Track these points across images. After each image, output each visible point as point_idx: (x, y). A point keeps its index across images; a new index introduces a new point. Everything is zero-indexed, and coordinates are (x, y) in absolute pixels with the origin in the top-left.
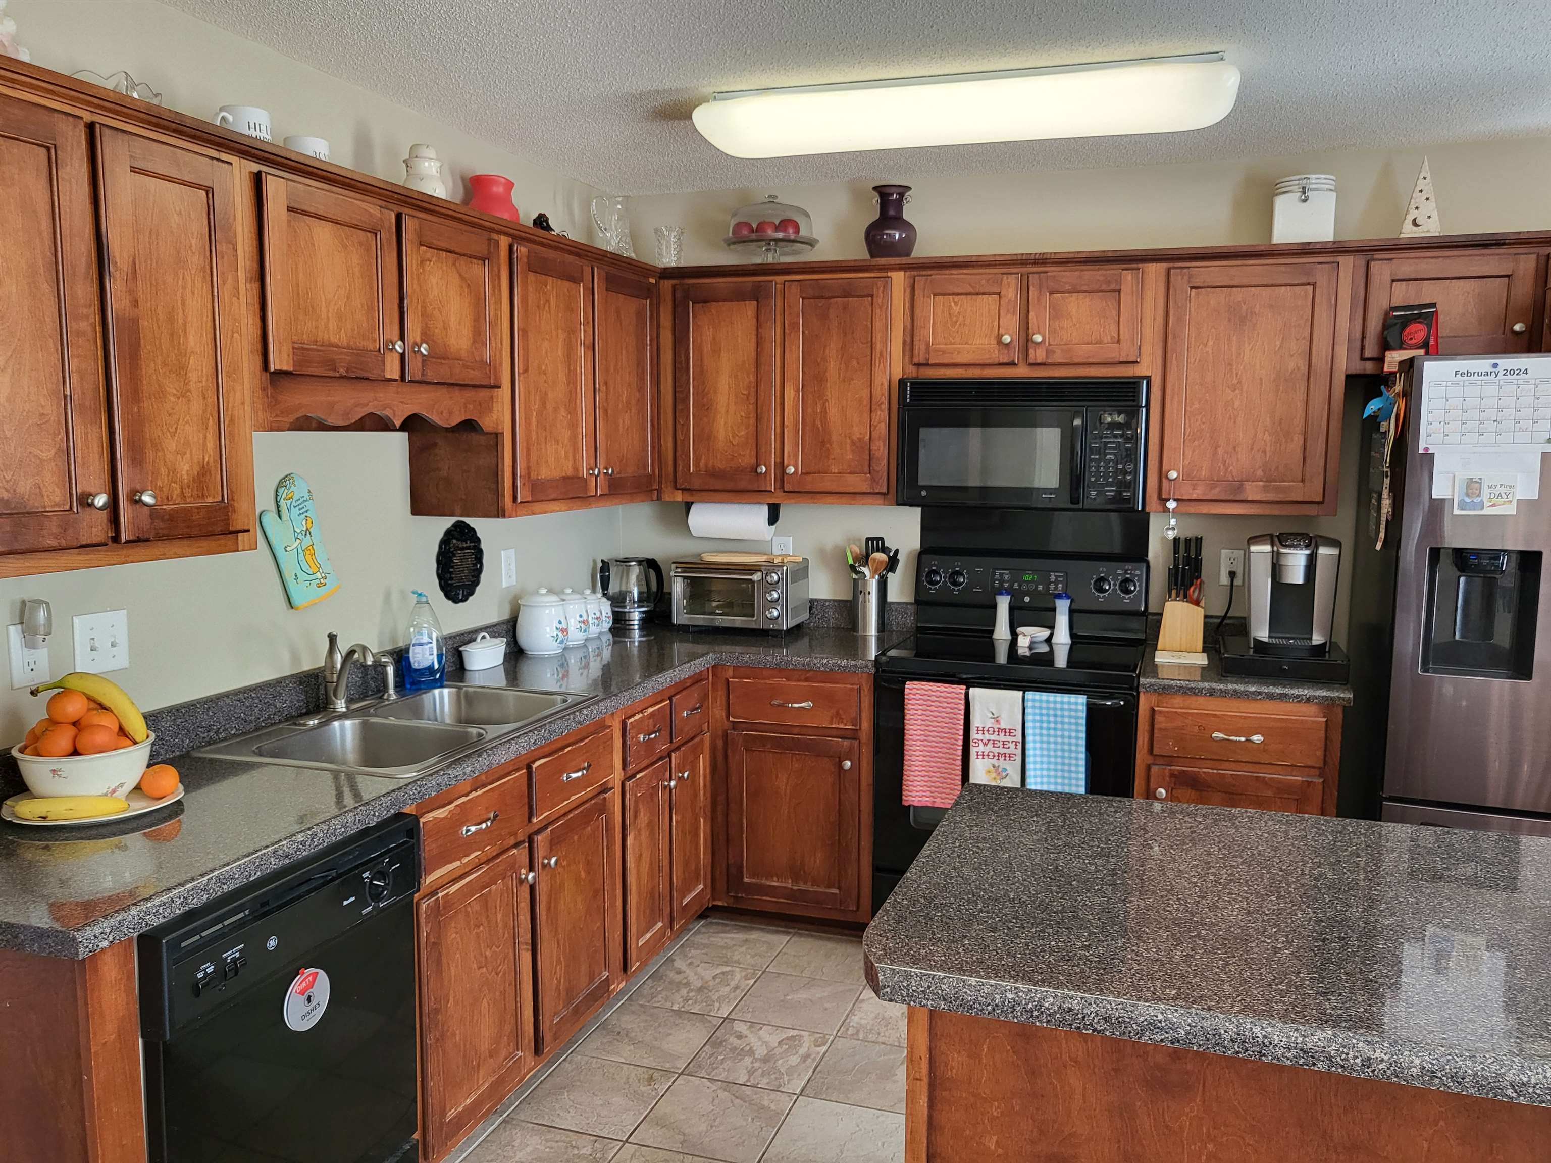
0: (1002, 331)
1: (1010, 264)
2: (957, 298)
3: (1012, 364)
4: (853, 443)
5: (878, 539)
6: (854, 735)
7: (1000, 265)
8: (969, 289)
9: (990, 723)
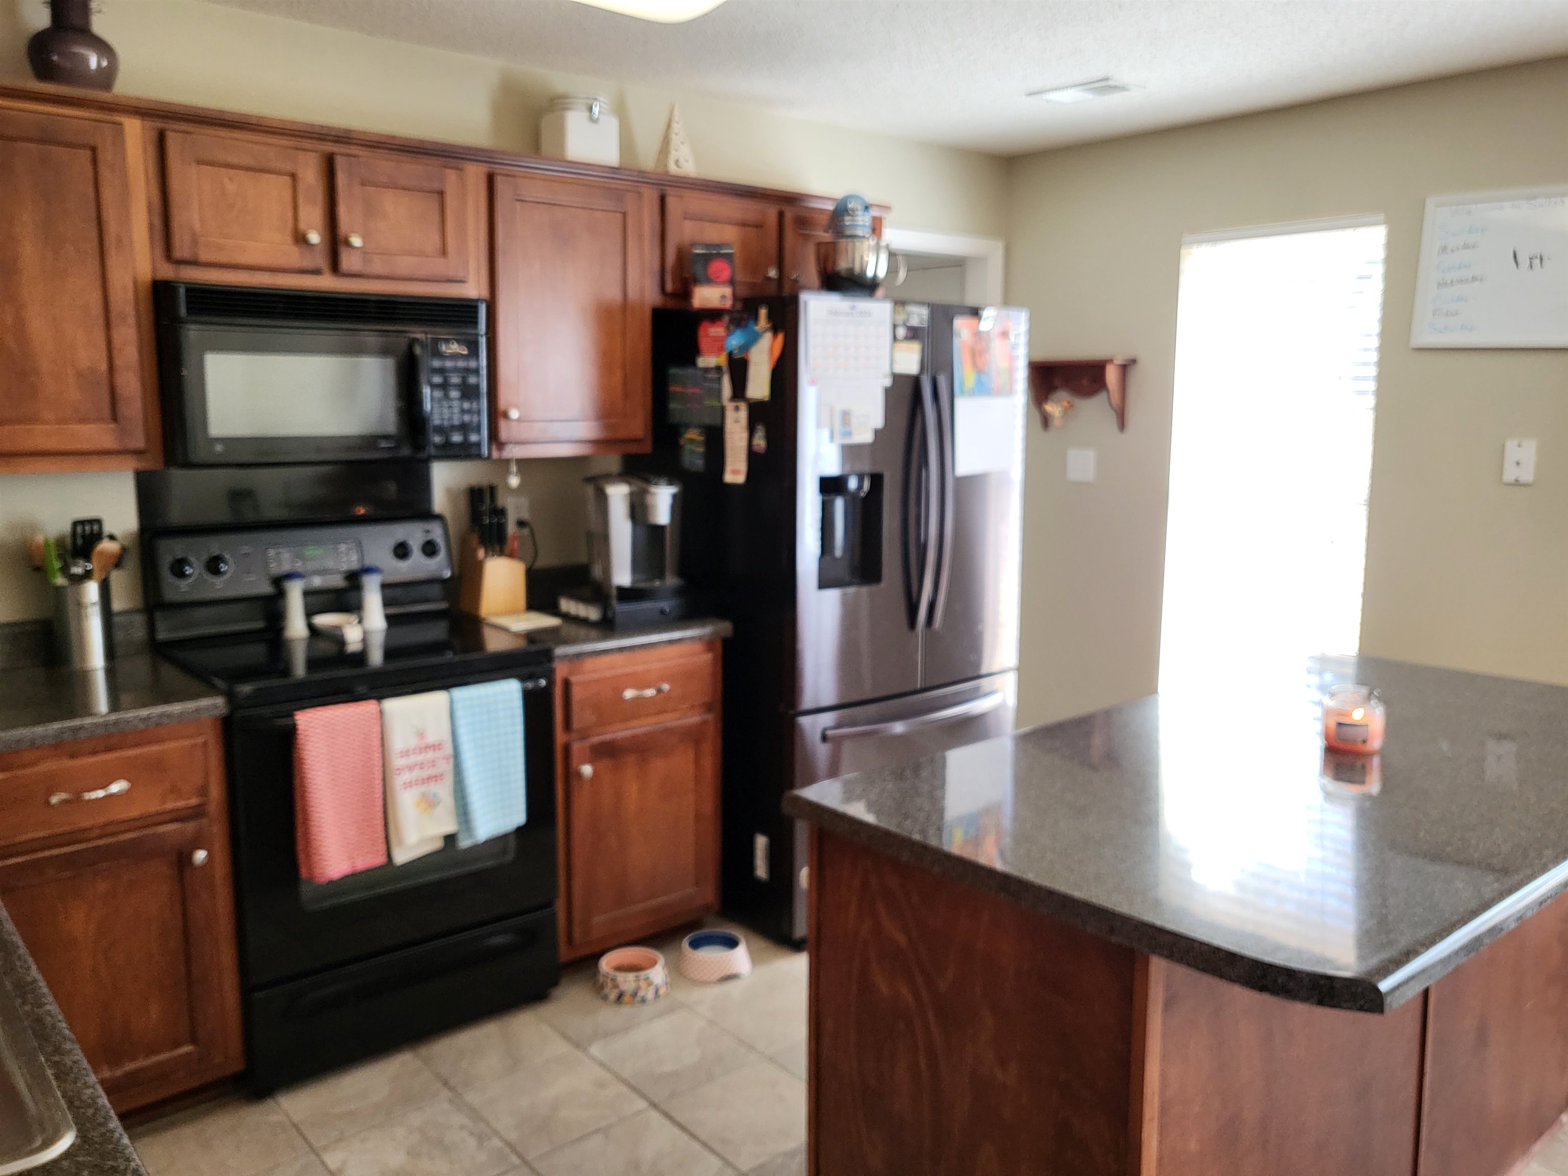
0: (302, 226)
1: (302, 137)
2: (232, 172)
3: (317, 272)
4: (80, 375)
5: (91, 522)
6: (197, 813)
7: (291, 135)
8: (251, 162)
9: (413, 742)
